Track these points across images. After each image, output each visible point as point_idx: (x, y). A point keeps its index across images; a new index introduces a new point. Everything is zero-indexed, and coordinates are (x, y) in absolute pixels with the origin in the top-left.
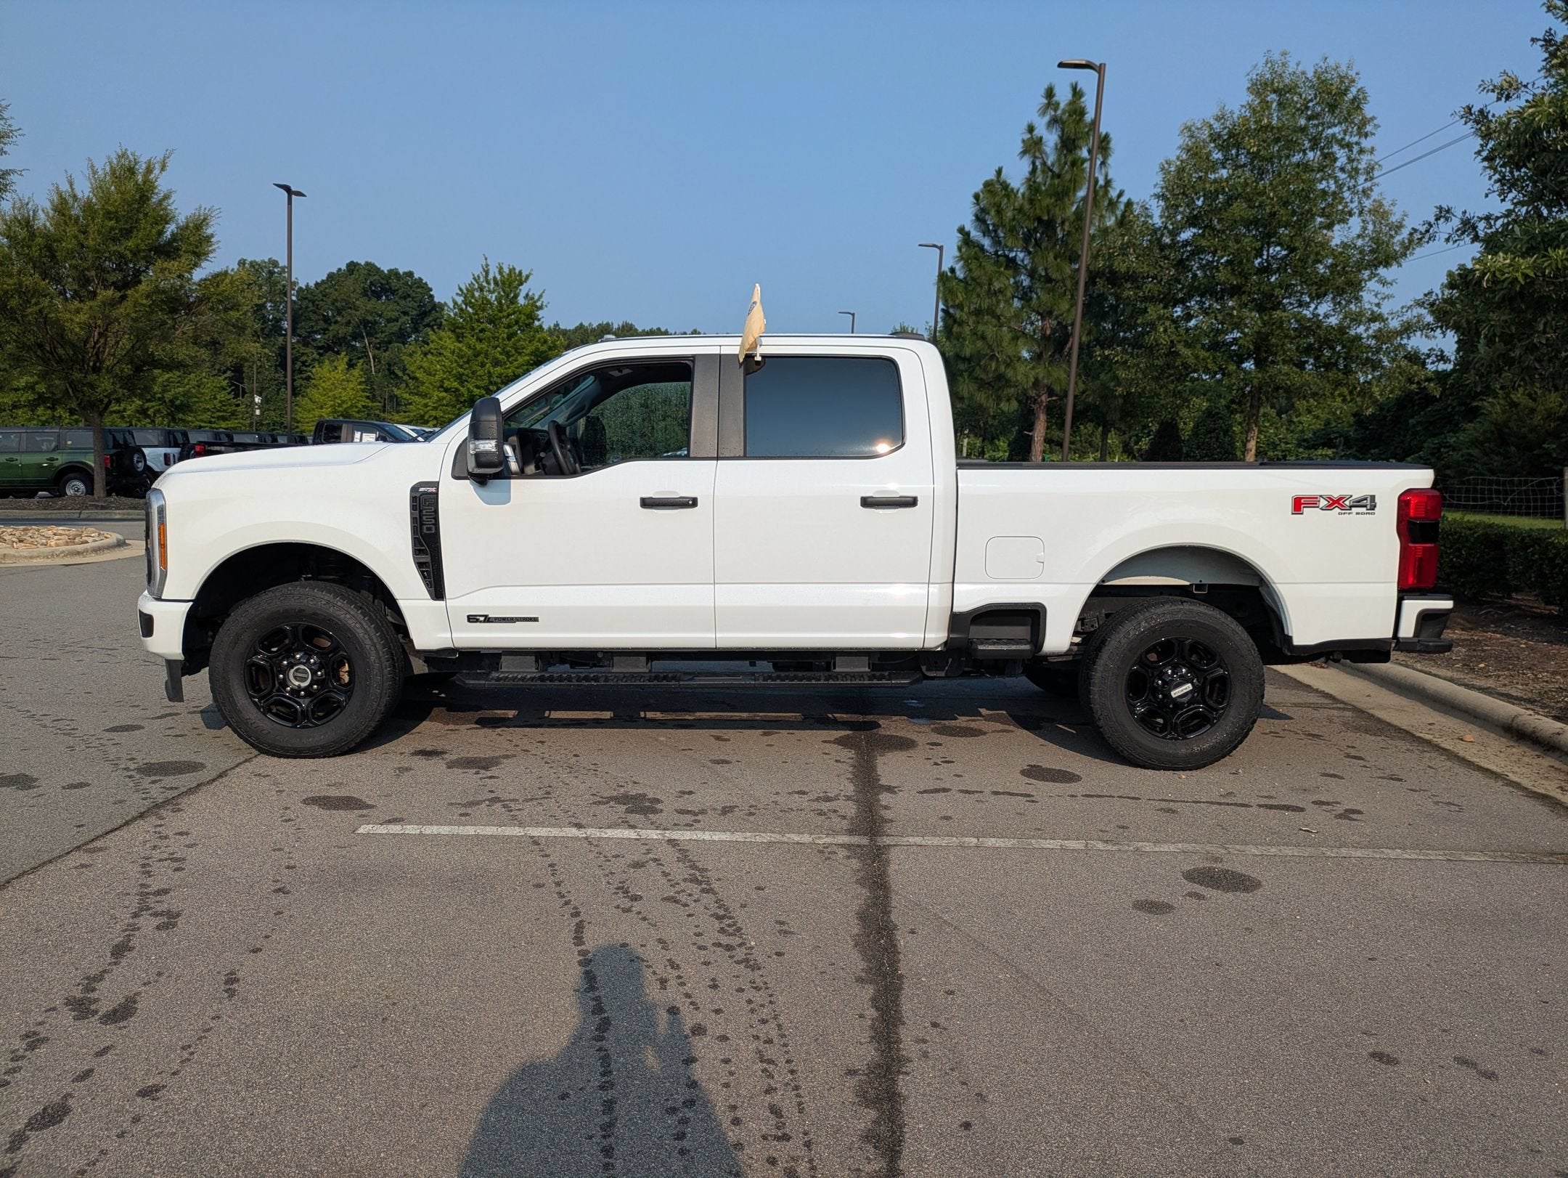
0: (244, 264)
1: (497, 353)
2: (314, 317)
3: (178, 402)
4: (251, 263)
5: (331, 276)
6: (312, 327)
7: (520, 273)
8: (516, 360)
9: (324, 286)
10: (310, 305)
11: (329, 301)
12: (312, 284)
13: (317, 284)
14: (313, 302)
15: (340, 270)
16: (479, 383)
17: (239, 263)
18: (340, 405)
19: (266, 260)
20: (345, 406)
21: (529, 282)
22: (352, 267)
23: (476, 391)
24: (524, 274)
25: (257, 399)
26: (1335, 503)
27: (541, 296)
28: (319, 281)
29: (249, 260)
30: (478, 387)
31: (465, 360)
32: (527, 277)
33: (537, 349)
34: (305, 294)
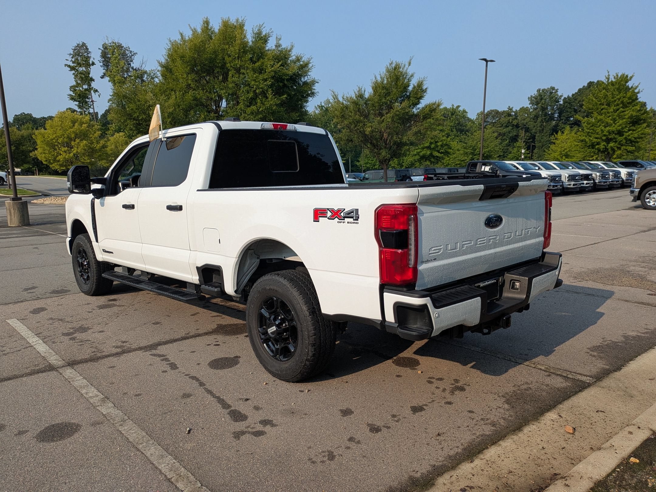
0: (540, 91)
1: (609, 120)
2: (569, 110)
3: (485, 155)
4: (543, 90)
5: (580, 90)
6: (568, 115)
7: (627, 76)
8: (618, 122)
9: (575, 96)
10: (569, 105)
11: (577, 102)
12: (570, 95)
13: (573, 95)
14: (570, 103)
15: (584, 86)
16: (597, 136)
17: (537, 91)
18: (564, 151)
19: (549, 87)
20: (566, 151)
21: (633, 79)
22: (591, 84)
23: (595, 140)
24: (629, 76)
25: (523, 151)
26: (336, 214)
27: (637, 87)
28: (574, 93)
29: (542, 89)
30: (596, 138)
31: (591, 125)
32: (631, 78)
33: (632, 115)
34: (568, 101)
